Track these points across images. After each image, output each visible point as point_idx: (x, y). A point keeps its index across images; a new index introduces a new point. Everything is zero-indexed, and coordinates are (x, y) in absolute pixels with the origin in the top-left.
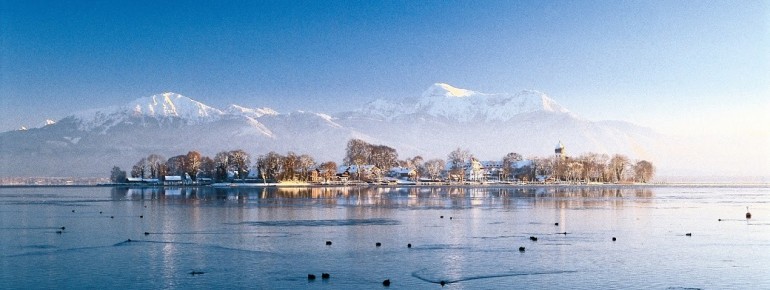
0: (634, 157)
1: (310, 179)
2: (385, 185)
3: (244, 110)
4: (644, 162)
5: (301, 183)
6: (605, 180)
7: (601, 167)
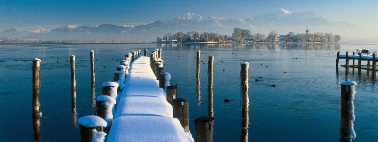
0: (334, 33)
1: (218, 41)
2: (244, 43)
3: (214, 18)
4: (337, 35)
5: (215, 42)
6: (322, 42)
7: (321, 37)
